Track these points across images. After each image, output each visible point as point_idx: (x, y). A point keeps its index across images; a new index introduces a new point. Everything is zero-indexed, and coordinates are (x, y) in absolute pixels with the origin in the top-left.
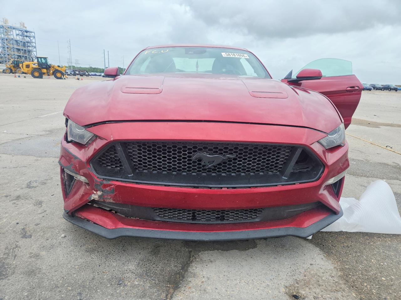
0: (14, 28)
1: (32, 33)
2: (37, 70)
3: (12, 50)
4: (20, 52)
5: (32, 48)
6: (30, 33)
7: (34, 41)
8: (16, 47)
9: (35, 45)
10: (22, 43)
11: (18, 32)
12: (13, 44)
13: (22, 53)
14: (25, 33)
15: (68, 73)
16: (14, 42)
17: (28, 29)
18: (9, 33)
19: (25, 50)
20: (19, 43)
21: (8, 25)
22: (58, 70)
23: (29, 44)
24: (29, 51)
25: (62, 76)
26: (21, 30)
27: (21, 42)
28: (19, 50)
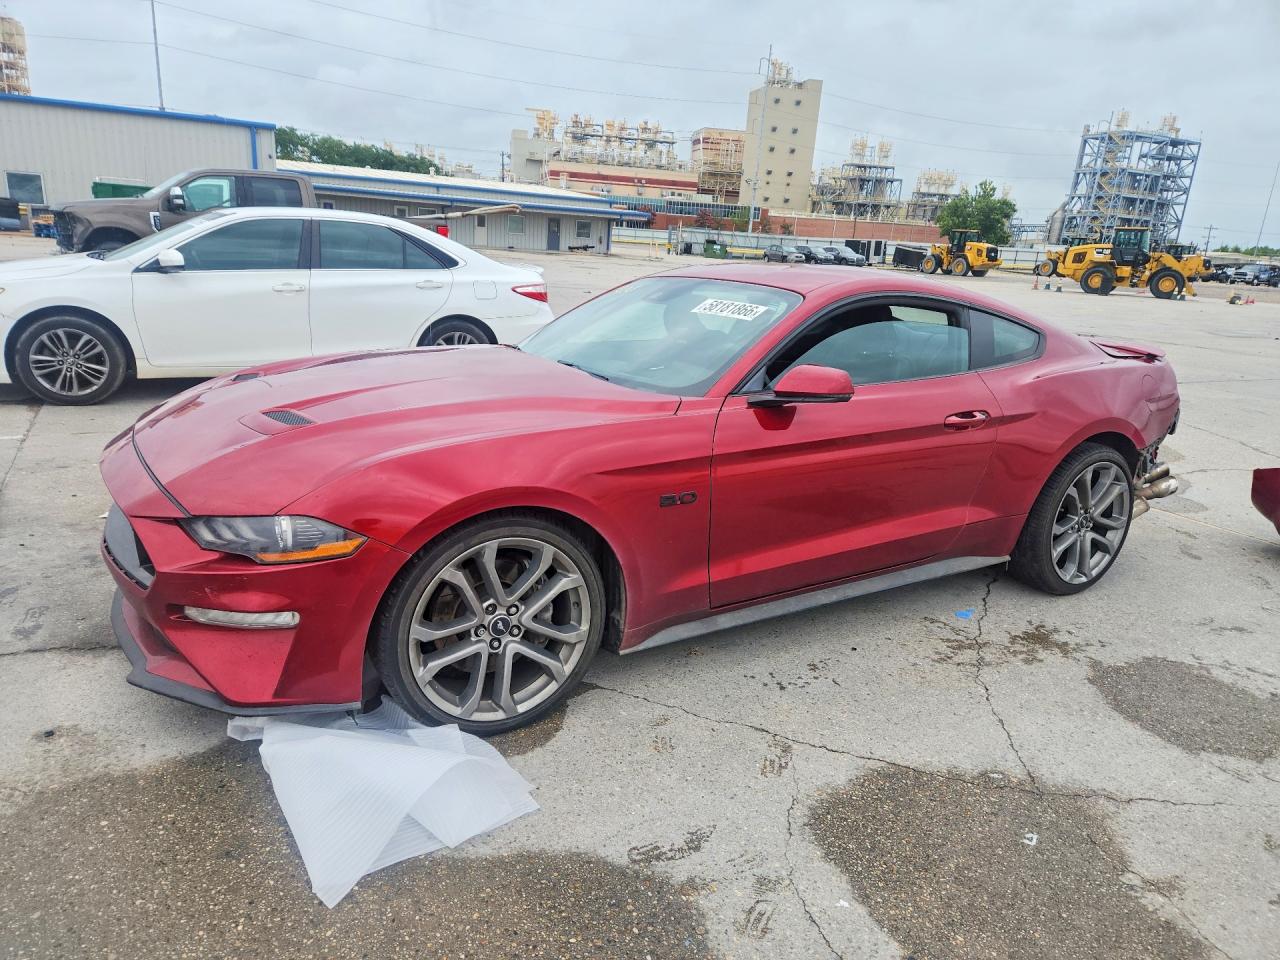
0: (1139, 138)
1: (1191, 146)
2: (1101, 269)
3: (1111, 203)
4: (1134, 208)
5: (1175, 194)
6: (1187, 147)
7: (1188, 171)
8: (1126, 193)
9: (1188, 185)
10: (1149, 180)
11: (1146, 147)
12: (1119, 186)
13: (1137, 211)
14: (1170, 148)
15: (1246, 275)
16: (1127, 180)
17: (1181, 136)
18: (1120, 154)
19: (1151, 202)
20: (1139, 181)
21: (1125, 129)
22: (1169, 269)
23: (1169, 182)
24: (1162, 205)
25: (1177, 289)
26: (1160, 139)
27: (1147, 176)
28: (1131, 202)
